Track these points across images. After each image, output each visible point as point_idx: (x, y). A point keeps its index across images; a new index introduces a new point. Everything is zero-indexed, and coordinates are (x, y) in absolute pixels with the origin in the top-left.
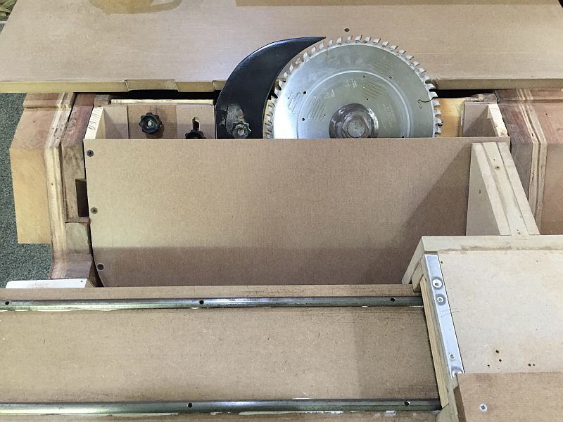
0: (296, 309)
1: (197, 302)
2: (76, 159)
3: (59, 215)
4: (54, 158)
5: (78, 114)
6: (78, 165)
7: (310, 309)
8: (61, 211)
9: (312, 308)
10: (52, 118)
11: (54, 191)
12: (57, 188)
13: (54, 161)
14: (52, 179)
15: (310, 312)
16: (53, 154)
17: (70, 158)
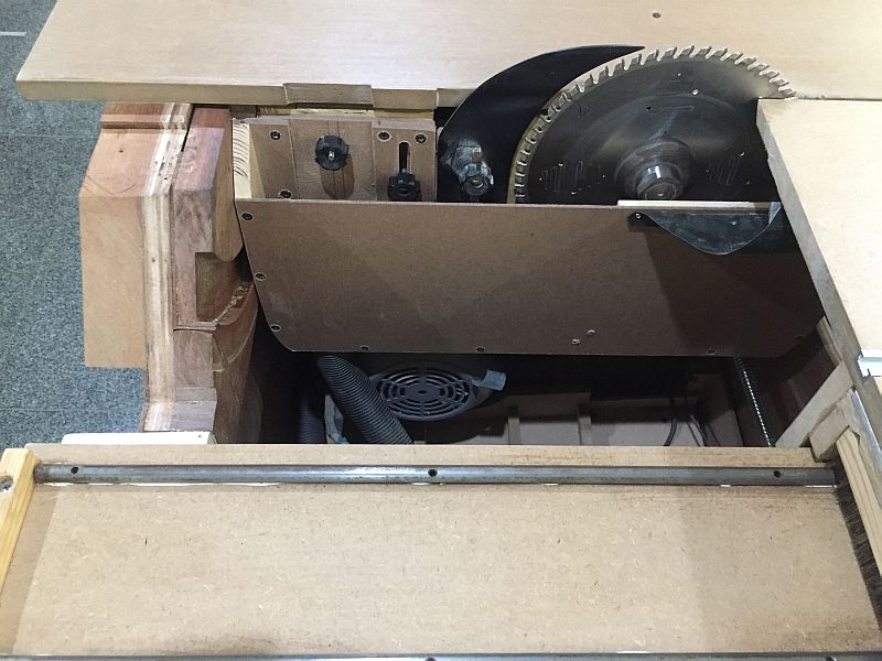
0: (603, 488)
1: (425, 473)
2: (199, 216)
3: (163, 316)
4: (159, 213)
5: (199, 141)
6: (201, 229)
7: (627, 488)
8: (166, 309)
9: (631, 487)
10: (154, 145)
11: (155, 271)
12: (161, 267)
13: (159, 219)
14: (153, 250)
15: (629, 495)
16: (158, 207)
17: (188, 215)
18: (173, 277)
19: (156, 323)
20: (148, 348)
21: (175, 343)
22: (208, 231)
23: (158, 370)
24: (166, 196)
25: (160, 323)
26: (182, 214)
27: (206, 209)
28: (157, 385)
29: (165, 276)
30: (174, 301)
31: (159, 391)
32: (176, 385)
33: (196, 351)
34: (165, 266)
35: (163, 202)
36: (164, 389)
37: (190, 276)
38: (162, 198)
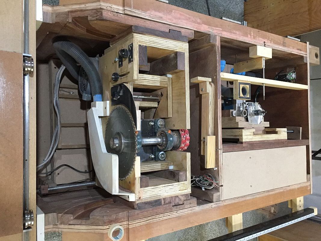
2: (97, 16)
3: (72, 9)
4: (96, 6)
5: (120, 17)
6: (94, 17)
8: (73, 9)
10: (118, 5)
11: (83, 6)
12: (83, 7)
13: (95, 6)
14: (87, 5)
16: (98, 6)
17: (97, 14)
18: (82, 11)
19: (70, 7)
20: (64, 5)
21: (66, 12)
22: (93, 19)
23: (59, 8)
24: (101, 7)
25: (70, 8)
26: (97, 12)
27: (98, 18)
28: (56, 8)
29: (81, 9)
30: (76, 11)
31: (54, 9)
32: (56, 13)
33: (64, 17)
34: (84, 8)
35: (99, 7)
36: (55, 10)
37: (82, 15)
38: (100, 7)
